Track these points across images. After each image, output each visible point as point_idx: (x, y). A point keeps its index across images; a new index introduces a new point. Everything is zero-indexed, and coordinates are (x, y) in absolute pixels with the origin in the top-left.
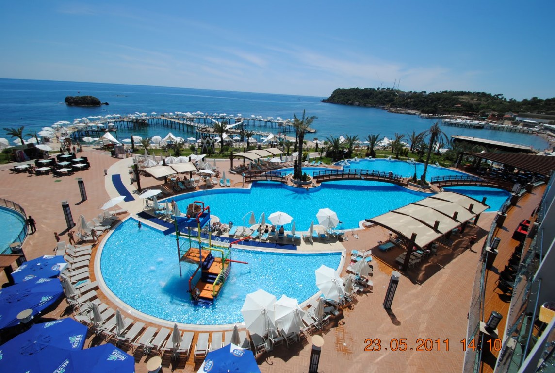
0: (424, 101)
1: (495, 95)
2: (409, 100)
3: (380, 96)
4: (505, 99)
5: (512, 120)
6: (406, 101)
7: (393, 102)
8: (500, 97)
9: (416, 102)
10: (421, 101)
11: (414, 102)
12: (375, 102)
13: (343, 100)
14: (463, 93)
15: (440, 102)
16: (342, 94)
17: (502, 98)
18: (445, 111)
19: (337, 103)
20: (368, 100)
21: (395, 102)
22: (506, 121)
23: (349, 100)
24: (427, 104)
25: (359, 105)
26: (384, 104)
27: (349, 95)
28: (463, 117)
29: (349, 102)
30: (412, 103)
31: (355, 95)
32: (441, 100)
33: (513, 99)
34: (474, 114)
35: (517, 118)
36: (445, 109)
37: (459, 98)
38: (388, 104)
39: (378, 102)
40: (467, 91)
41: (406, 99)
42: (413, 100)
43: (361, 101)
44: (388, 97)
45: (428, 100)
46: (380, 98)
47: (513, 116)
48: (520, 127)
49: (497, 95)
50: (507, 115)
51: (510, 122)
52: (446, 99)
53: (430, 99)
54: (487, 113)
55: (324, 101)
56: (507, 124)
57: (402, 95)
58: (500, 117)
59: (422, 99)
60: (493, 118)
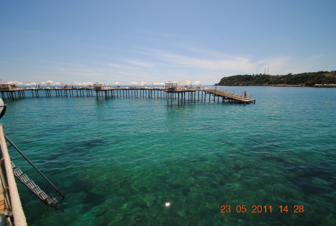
0: (295, 79)
2: (282, 79)
3: (258, 78)
6: (280, 80)
7: (269, 82)
10: (292, 79)
11: (287, 80)
12: (255, 83)
13: (230, 83)
14: (322, 72)
15: (308, 79)
16: (229, 79)
19: (226, 85)
20: (249, 82)
21: (271, 81)
23: (234, 83)
24: (298, 81)
25: (243, 85)
26: (262, 84)
27: (234, 79)
29: (235, 84)
30: (285, 81)
31: (238, 79)
32: (310, 78)
38: (265, 83)
39: (257, 82)
40: (325, 71)
41: (280, 79)
42: (285, 78)
43: (244, 82)
44: (264, 78)
45: (298, 78)
46: (259, 79)
53: (300, 77)
55: (216, 85)
57: (273, 77)
59: (293, 78)
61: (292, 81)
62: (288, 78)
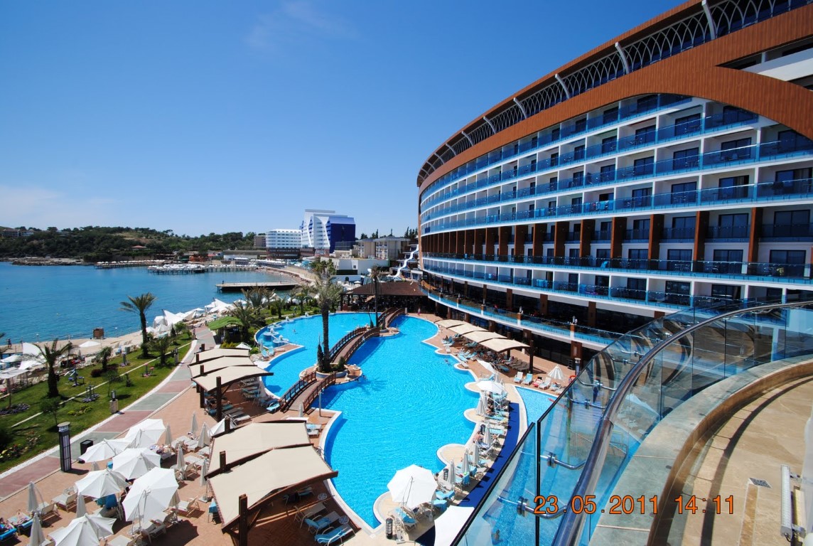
0: (66, 243)
1: (164, 232)
4: (176, 236)
5: (220, 258)
8: (170, 234)
9: (51, 245)
10: (59, 242)
14: (120, 230)
17: (173, 234)
18: (125, 255)
22: (214, 261)
24: (74, 247)
28: (158, 261)
33: (186, 236)
34: (167, 256)
35: (225, 257)
36: (123, 252)
37: (123, 237)
40: (125, 227)
45: (73, 241)
47: (217, 255)
48: (232, 265)
49: (167, 232)
50: (210, 254)
51: (220, 262)
52: (103, 239)
54: (185, 254)
56: (216, 264)
58: (205, 258)
59: (61, 240)
60: (196, 259)
61: (61, 247)
62: (49, 240)
